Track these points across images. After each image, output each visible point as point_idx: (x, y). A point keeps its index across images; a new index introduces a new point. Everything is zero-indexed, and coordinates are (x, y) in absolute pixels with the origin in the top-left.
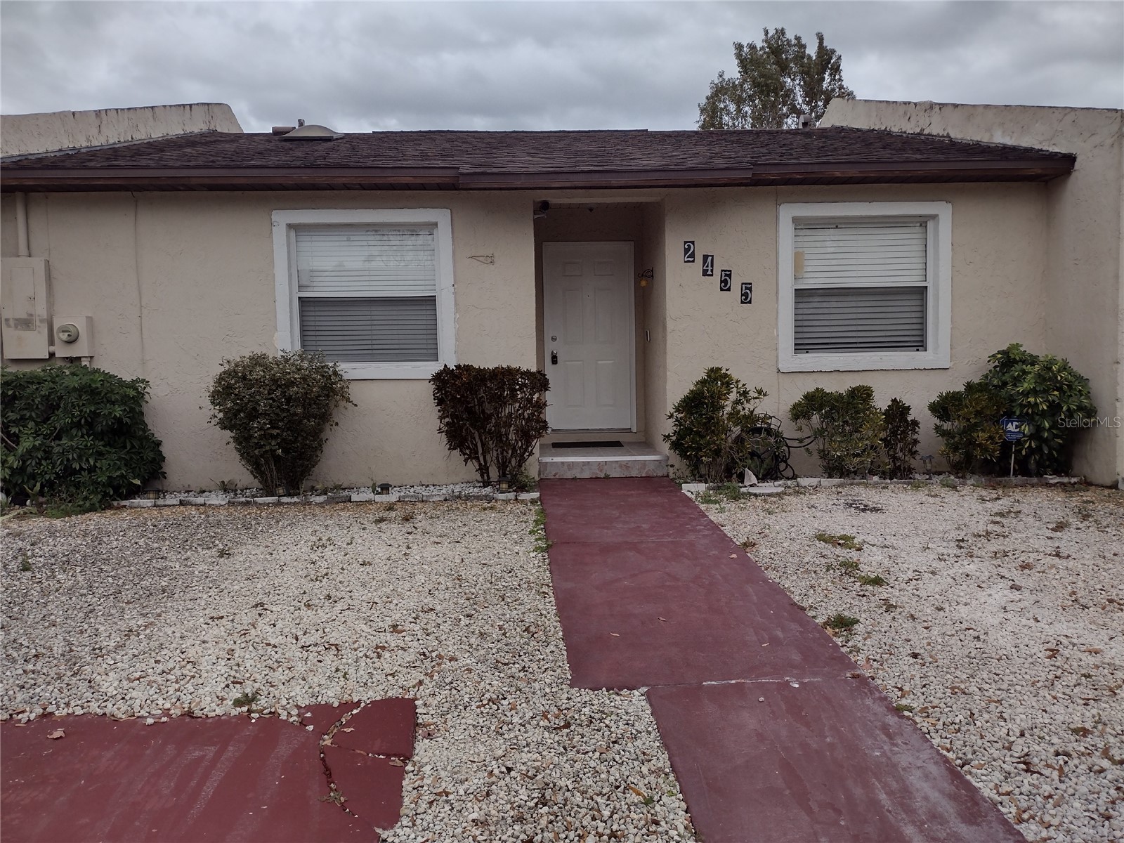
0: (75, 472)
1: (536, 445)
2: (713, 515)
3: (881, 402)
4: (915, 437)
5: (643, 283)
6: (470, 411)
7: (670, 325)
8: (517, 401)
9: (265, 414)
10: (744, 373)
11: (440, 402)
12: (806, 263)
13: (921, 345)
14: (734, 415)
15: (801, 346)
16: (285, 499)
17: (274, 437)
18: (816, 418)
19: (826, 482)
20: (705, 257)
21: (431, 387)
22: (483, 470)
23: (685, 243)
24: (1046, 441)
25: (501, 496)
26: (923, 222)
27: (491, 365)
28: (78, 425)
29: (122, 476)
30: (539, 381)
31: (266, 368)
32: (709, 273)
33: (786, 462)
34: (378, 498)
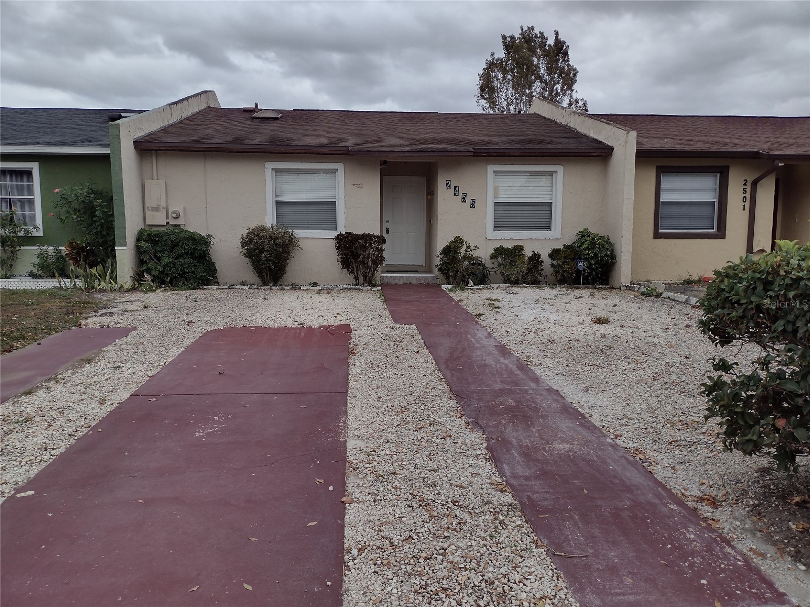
0: (186, 273)
1: (380, 268)
2: (452, 294)
3: (528, 253)
4: (542, 268)
5: (429, 197)
6: (352, 252)
7: (439, 217)
8: (372, 248)
9: (267, 251)
10: (470, 239)
11: (338, 248)
12: (499, 191)
13: (549, 228)
14: (465, 257)
15: (497, 227)
16: (273, 288)
17: (270, 260)
18: (499, 259)
19: (503, 285)
20: (455, 187)
21: (334, 242)
22: (356, 278)
23: (447, 181)
24: (593, 269)
25: (364, 288)
26: (551, 174)
27: (361, 233)
28: (187, 254)
29: (205, 276)
30: (381, 240)
31: (267, 231)
32: (457, 194)
33: (488, 278)
34: (313, 288)
